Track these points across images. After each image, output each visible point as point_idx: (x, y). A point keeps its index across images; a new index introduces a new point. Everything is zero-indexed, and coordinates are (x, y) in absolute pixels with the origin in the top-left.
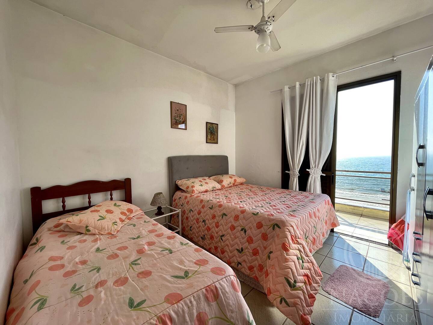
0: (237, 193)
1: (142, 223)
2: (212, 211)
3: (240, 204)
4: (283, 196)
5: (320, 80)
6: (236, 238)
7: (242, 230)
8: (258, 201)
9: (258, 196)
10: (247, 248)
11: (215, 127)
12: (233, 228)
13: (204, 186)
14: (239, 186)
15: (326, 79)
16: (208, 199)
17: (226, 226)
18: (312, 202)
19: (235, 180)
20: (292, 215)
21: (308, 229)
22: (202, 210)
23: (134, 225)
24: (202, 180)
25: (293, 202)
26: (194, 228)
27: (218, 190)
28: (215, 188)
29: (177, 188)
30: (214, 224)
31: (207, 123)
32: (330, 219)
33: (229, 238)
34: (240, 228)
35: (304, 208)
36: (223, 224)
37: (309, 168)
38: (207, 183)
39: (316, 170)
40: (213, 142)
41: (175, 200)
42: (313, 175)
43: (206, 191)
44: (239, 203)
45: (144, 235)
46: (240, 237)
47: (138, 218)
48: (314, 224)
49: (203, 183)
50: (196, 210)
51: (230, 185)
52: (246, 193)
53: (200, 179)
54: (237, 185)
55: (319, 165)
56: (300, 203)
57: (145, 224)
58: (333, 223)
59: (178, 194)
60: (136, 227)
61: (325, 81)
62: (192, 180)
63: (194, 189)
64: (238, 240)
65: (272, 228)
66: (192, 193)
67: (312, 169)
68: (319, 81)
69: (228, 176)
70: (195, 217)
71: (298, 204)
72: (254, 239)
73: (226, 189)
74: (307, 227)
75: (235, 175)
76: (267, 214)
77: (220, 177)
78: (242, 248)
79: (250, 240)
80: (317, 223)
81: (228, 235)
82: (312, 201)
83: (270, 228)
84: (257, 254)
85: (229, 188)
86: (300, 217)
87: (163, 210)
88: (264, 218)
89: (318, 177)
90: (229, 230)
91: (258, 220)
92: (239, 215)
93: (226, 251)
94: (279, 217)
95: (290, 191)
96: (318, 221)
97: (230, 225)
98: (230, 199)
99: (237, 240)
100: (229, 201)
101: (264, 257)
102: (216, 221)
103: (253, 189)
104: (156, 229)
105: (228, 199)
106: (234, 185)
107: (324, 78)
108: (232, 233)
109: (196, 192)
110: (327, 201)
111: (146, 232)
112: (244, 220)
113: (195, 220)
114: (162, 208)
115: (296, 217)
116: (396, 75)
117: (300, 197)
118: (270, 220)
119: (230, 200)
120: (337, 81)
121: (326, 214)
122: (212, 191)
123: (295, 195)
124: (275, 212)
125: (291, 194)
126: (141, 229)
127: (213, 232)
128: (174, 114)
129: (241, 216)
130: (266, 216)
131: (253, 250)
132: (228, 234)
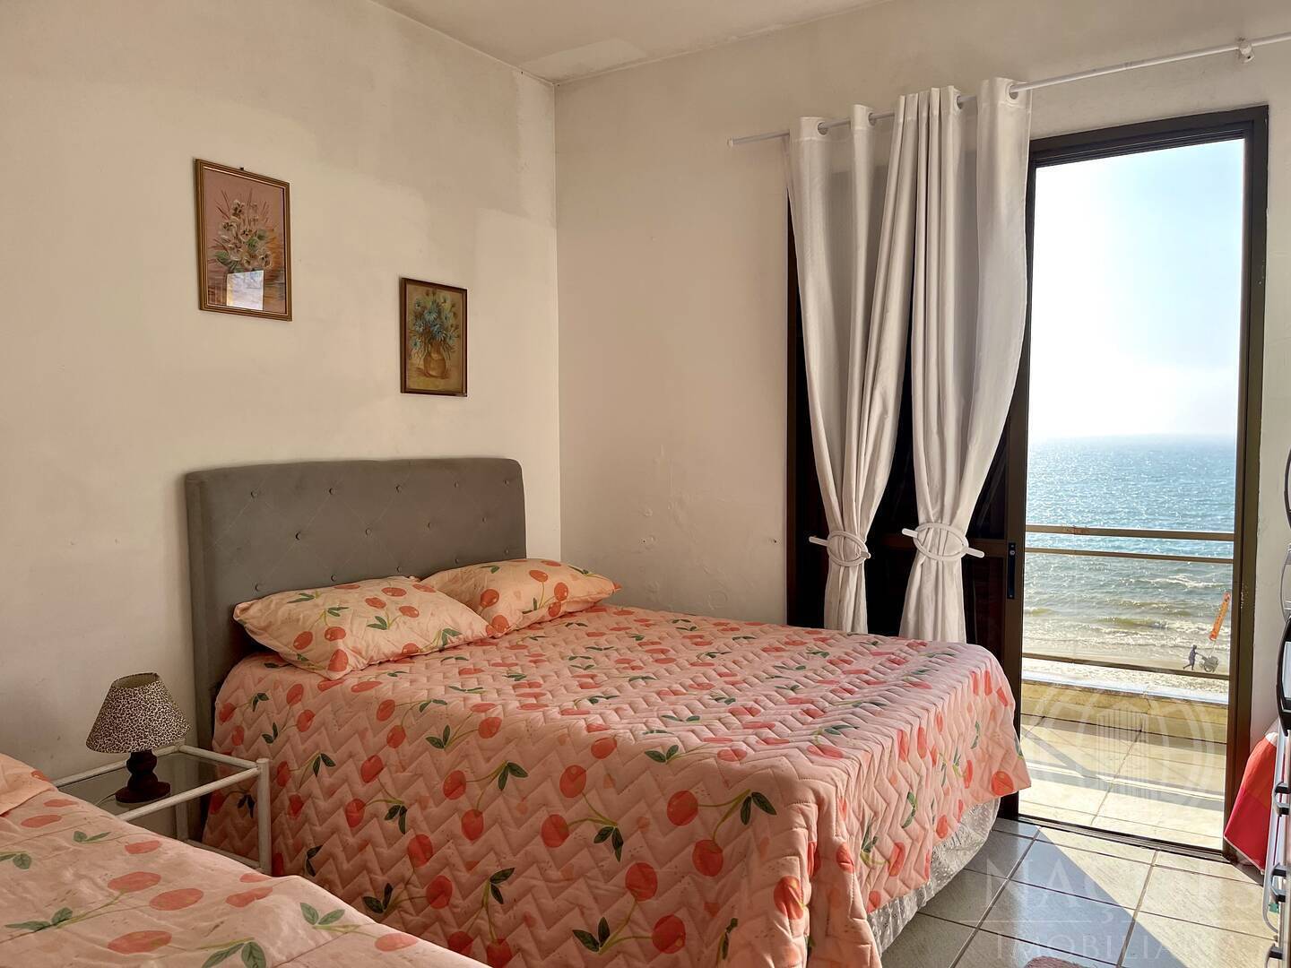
0: (572, 659)
1: (65, 844)
2: (445, 758)
3: (589, 713)
4: (792, 663)
5: (960, 105)
6: (570, 879)
7: (602, 836)
8: (675, 693)
9: (673, 666)
10: (628, 920)
11: (447, 306)
12: (556, 831)
13: (393, 627)
14: (582, 618)
15: (984, 105)
16: (423, 696)
17: (519, 823)
18: (915, 685)
19: (561, 590)
20: (823, 750)
21: (881, 805)
22: (390, 755)
23: (23, 861)
24: (384, 598)
25: (833, 687)
26: (331, 856)
27: (469, 644)
28: (455, 634)
29: (242, 645)
30: (456, 824)
31: (405, 283)
32: (990, 756)
33: (534, 882)
34: (590, 831)
35: (880, 714)
36: (507, 816)
37: (914, 523)
38: (409, 611)
39: (944, 534)
40: (441, 384)
41: (229, 712)
42: (930, 555)
43: (409, 655)
44: (584, 709)
45: (94, 906)
46: (596, 871)
47: (28, 823)
48: (911, 786)
49: (391, 611)
50: (351, 756)
51: (534, 616)
52: (615, 655)
53: (374, 589)
54: (571, 614)
55: (959, 512)
56: (867, 689)
57: (83, 847)
58: (998, 773)
59: (248, 676)
60: (32, 869)
61: (981, 112)
62: (329, 597)
63: (340, 644)
64: (584, 888)
65: (737, 813)
66: (332, 667)
67: (929, 525)
68: (954, 110)
69: (523, 568)
70: (345, 795)
71: (857, 697)
72: (661, 873)
73: (516, 638)
74: (880, 799)
75: (558, 560)
76: (716, 751)
77: (481, 576)
78: (603, 925)
79: (642, 882)
80: (924, 779)
81: (534, 870)
82: (917, 681)
83: (730, 819)
84: (678, 943)
85: (531, 633)
86: (860, 754)
87: (160, 773)
88: (704, 773)
89: (952, 563)
90: (537, 846)
91: (675, 783)
92: (582, 765)
93: (519, 949)
94: (766, 762)
95: (824, 633)
96: (927, 769)
97: (541, 817)
98: (536, 690)
99: (579, 891)
100: (534, 701)
101: (706, 952)
102: (464, 803)
103: (651, 634)
104: (152, 867)
105: (528, 690)
106: (555, 614)
107: (975, 98)
108: (553, 859)
109: (352, 660)
110: (980, 674)
111: (101, 888)
112: (612, 790)
113: (341, 811)
114: (155, 758)
115: (841, 756)
116: (1253, 121)
117: (865, 663)
118: (729, 779)
119: (536, 696)
120: (1028, 116)
121: (972, 733)
122: (441, 651)
123: (847, 654)
124: (753, 739)
125: (829, 650)
126: (68, 875)
127: (447, 863)
128: (215, 233)
129: (596, 770)
130: (712, 761)
131: (656, 927)
132: (535, 861)
